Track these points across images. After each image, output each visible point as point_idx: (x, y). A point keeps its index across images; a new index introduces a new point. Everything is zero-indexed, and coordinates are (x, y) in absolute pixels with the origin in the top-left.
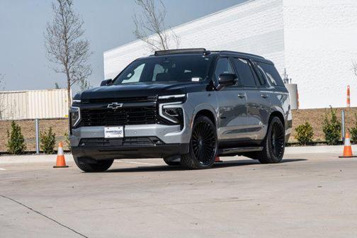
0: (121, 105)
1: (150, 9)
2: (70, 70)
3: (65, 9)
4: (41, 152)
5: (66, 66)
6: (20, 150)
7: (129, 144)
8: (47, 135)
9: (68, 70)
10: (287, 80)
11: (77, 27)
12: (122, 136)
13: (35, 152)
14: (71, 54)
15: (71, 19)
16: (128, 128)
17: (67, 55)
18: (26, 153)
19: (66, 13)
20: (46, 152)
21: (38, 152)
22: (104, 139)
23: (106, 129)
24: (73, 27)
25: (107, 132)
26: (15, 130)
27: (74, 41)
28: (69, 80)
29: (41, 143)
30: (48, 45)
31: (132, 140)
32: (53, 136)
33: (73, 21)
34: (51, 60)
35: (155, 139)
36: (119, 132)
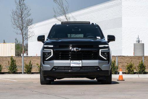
0: (80, 49)
1: (61, 5)
2: (24, 33)
3: (21, 3)
4: (24, 73)
5: (22, 31)
6: (15, 71)
7: (83, 70)
8: (28, 64)
9: (22, 33)
10: (139, 41)
11: (27, 12)
12: (81, 65)
13: (21, 73)
14: (25, 25)
15: (25, 8)
16: (84, 61)
17: (23, 26)
18: (17, 73)
19: (22, 5)
20: (27, 73)
21: (23, 73)
22: (70, 67)
23: (72, 62)
24: (25, 12)
25: (72, 63)
26: (12, 61)
27: (26, 19)
28: (23, 38)
29: (25, 68)
30: (13, 20)
31: (85, 68)
32: (31, 65)
33: (25, 9)
34: (14, 28)
35: (97, 67)
36: (79, 64)
